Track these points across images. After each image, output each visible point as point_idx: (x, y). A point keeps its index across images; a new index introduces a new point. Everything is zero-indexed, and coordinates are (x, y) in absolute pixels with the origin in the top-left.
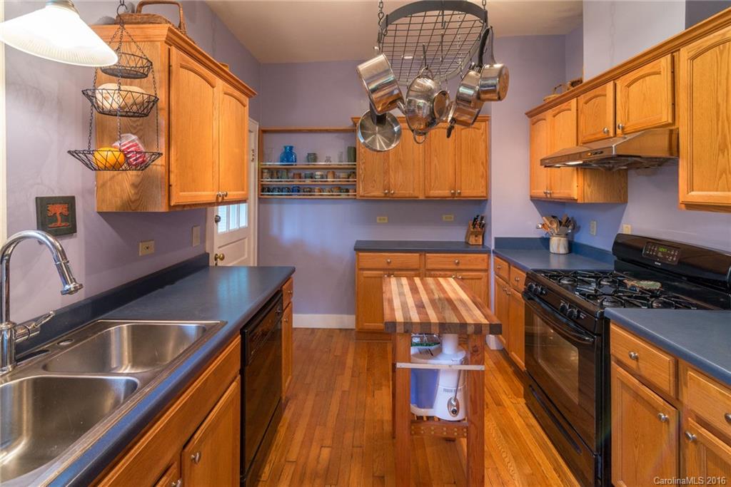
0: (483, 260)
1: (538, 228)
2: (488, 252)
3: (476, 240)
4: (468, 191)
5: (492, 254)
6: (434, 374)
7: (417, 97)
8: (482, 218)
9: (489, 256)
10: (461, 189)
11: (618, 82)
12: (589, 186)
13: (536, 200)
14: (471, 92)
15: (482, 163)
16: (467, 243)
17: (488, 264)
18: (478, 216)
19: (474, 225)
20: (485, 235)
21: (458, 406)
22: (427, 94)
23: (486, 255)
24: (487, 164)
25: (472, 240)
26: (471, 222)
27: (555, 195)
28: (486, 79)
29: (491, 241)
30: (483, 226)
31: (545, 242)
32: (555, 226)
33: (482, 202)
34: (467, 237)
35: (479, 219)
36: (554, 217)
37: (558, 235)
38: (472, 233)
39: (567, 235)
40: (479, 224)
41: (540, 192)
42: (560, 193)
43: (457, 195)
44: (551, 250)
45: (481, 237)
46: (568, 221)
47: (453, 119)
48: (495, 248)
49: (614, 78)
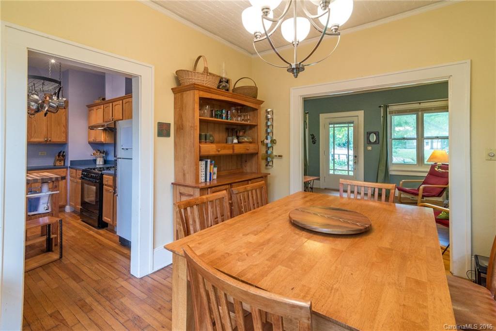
0: (64, 172)
1: (91, 155)
2: (67, 168)
3: (60, 164)
4: (55, 139)
5: (69, 169)
6: (38, 199)
7: (31, 101)
8: (64, 152)
9: (67, 170)
10: (51, 138)
11: (113, 103)
12: (108, 137)
13: (90, 143)
14: (55, 105)
15: (64, 126)
16: (55, 166)
17: (66, 173)
18: (61, 151)
19: (59, 156)
20: (65, 160)
21: (48, 207)
22: (36, 101)
23: (65, 169)
24: (66, 126)
25: (58, 164)
26: (57, 154)
27: (97, 141)
28: (60, 102)
29: (68, 162)
30: (64, 156)
31: (95, 161)
32: (98, 153)
33: (64, 144)
34: (55, 162)
35: (62, 153)
36: (99, 150)
37: (100, 157)
38: (58, 160)
39: (103, 157)
40: (62, 156)
41: (92, 140)
42: (98, 140)
43: (48, 141)
44: (97, 164)
45: (63, 161)
46: (104, 152)
47: (47, 110)
48: (71, 165)
49: (112, 102)
